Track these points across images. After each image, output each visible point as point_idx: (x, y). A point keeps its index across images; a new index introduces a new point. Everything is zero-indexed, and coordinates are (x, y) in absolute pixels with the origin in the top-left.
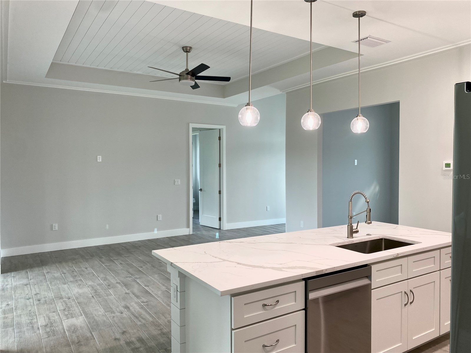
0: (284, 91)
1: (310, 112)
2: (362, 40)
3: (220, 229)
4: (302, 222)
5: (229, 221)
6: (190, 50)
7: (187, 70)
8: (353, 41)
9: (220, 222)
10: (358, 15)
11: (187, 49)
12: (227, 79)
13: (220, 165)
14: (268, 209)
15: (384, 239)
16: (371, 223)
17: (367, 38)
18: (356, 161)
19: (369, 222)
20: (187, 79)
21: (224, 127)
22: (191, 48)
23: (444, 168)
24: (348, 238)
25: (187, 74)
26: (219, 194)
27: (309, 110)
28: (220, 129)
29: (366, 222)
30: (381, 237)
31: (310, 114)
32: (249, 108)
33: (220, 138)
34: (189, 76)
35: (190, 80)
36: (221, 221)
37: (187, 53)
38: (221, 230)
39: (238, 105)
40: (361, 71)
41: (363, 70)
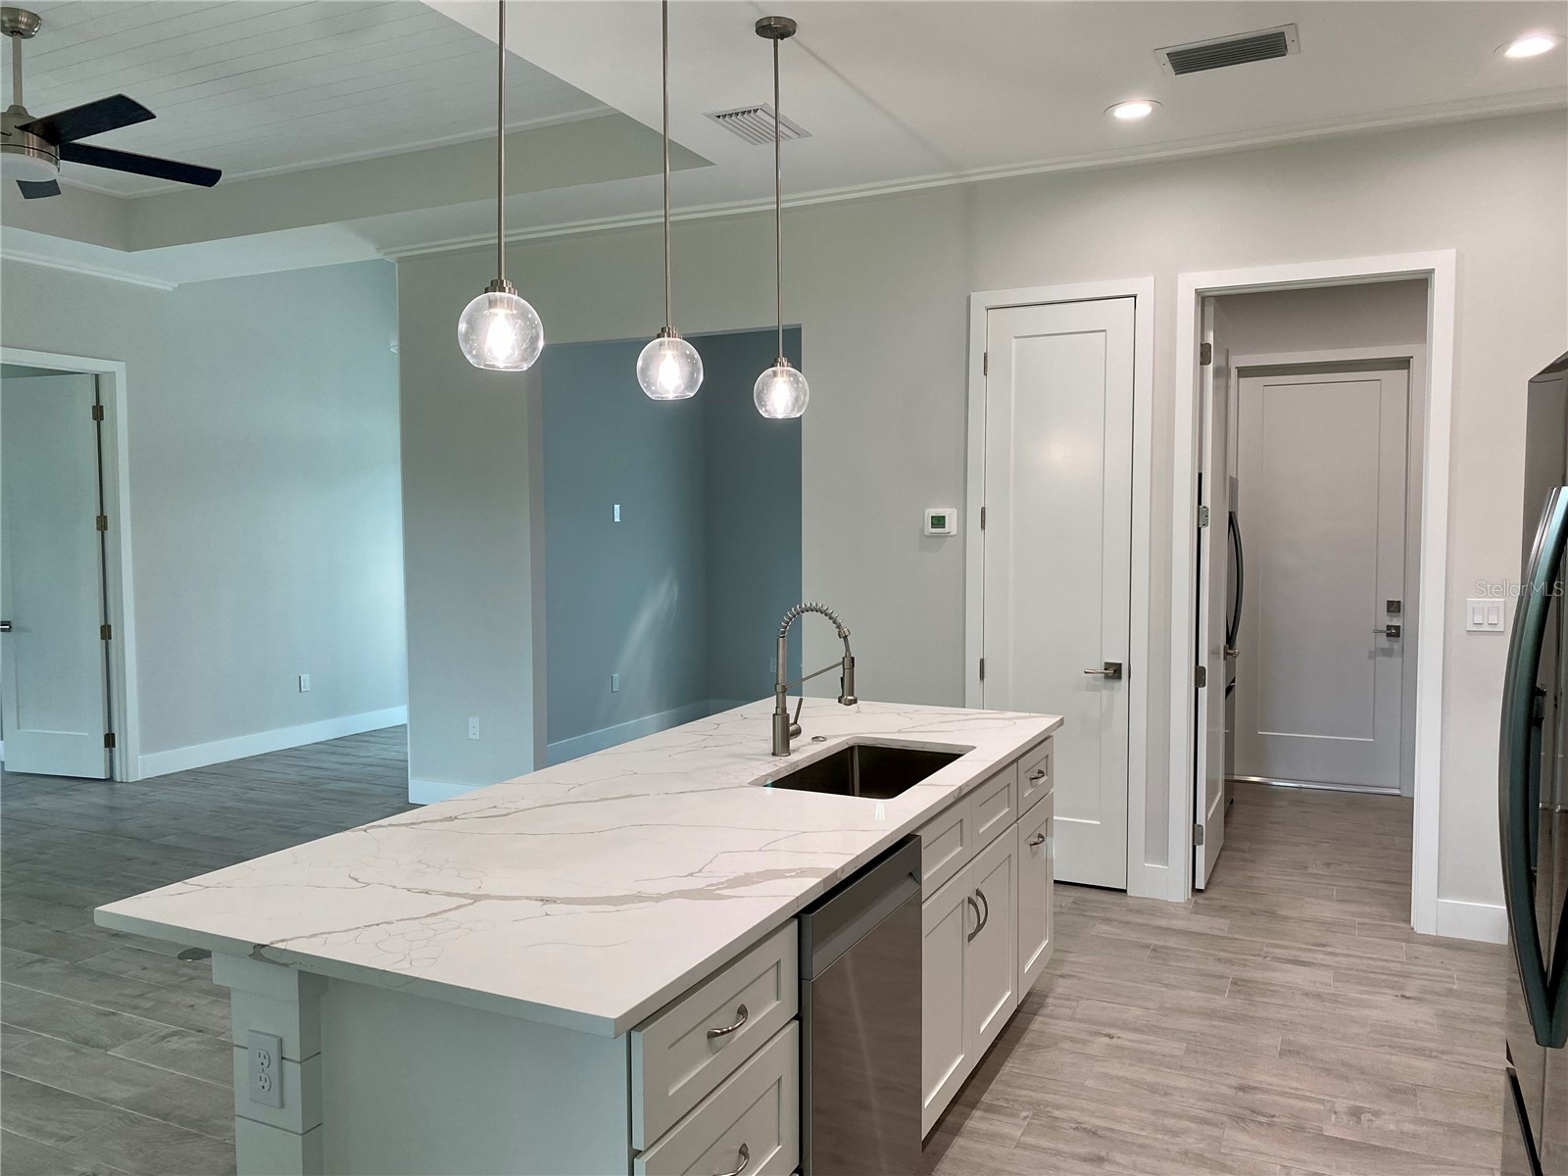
0: (389, 254)
1: (669, 336)
2: (737, 114)
3: (110, 779)
4: (474, 722)
5: (149, 745)
6: (31, 27)
7: (17, 110)
8: (709, 112)
9: (111, 752)
10: (774, 29)
11: (17, 21)
12: (206, 177)
13: (102, 523)
14: (306, 686)
15: (859, 746)
16: (855, 701)
17: (756, 111)
18: (617, 507)
19: (850, 698)
20: (20, 148)
21: (117, 369)
22: (35, 19)
23: (930, 530)
24: (774, 754)
25: (25, 128)
26: (102, 638)
27: (663, 330)
28: (97, 376)
29: (843, 700)
30: (851, 744)
31: (669, 342)
32: (502, 299)
33: (98, 413)
34: (34, 140)
35: (40, 156)
36: (116, 749)
37: (18, 37)
38: (118, 786)
39: (176, 285)
40: (672, 219)
41: (678, 214)
